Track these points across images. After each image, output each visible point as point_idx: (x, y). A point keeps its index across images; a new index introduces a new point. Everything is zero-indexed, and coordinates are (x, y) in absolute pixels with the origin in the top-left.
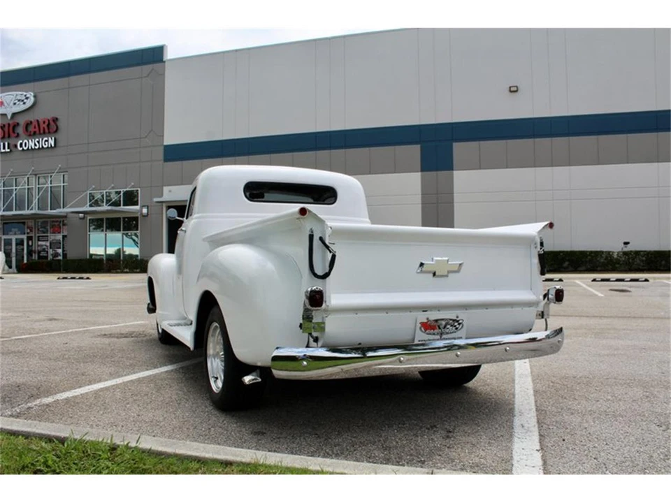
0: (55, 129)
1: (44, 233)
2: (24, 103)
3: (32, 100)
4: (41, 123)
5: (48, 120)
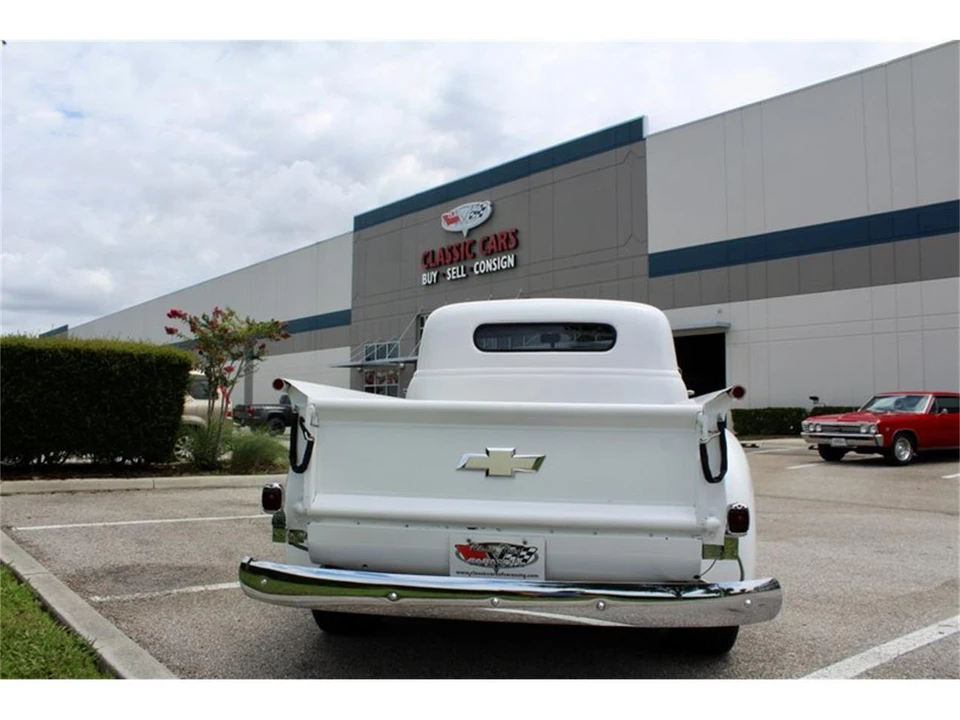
0: (515, 244)
2: (481, 215)
3: (489, 209)
4: (499, 238)
5: (507, 234)
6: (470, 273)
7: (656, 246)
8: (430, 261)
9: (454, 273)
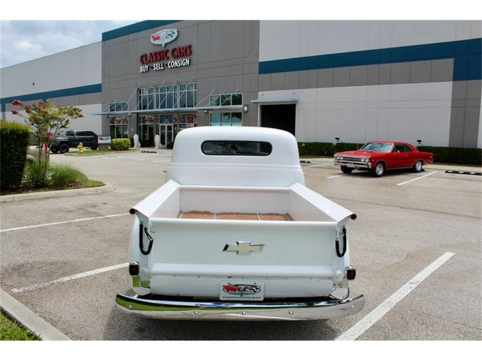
0: (189, 53)
1: (183, 122)
2: (172, 37)
3: (176, 33)
4: (181, 49)
5: (186, 47)
6: (166, 67)
7: (263, 58)
8: (144, 59)
9: (157, 67)
